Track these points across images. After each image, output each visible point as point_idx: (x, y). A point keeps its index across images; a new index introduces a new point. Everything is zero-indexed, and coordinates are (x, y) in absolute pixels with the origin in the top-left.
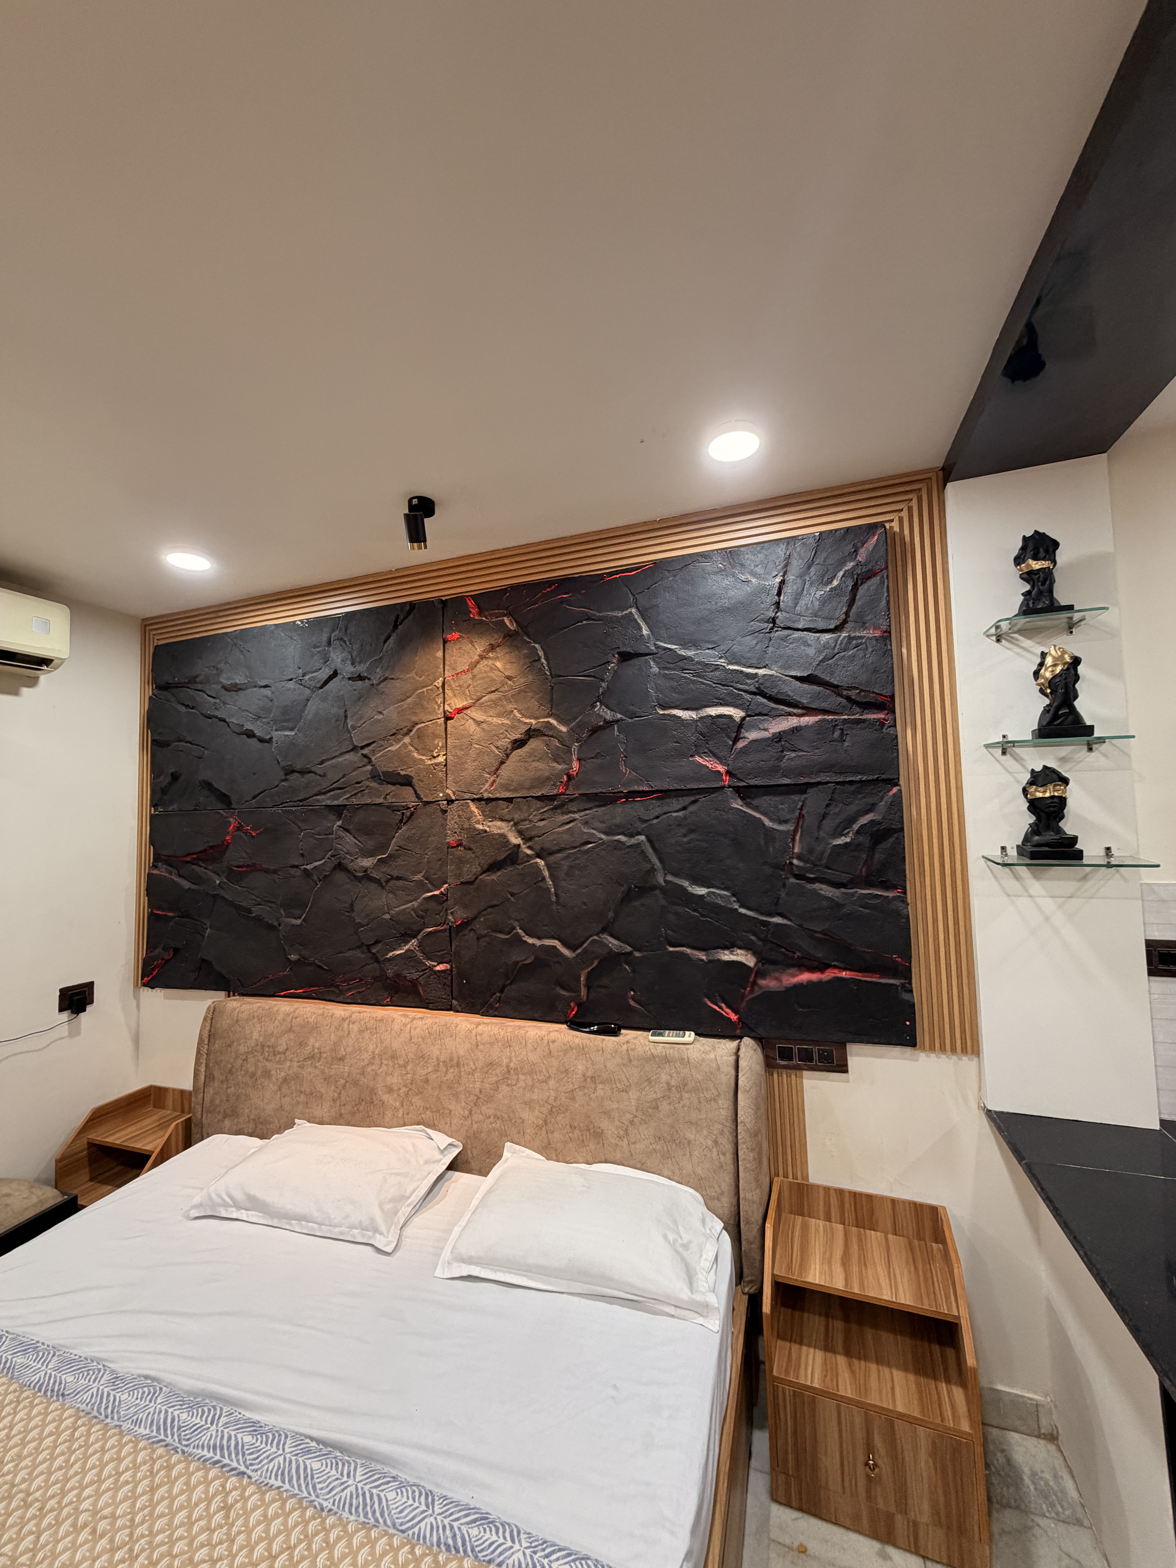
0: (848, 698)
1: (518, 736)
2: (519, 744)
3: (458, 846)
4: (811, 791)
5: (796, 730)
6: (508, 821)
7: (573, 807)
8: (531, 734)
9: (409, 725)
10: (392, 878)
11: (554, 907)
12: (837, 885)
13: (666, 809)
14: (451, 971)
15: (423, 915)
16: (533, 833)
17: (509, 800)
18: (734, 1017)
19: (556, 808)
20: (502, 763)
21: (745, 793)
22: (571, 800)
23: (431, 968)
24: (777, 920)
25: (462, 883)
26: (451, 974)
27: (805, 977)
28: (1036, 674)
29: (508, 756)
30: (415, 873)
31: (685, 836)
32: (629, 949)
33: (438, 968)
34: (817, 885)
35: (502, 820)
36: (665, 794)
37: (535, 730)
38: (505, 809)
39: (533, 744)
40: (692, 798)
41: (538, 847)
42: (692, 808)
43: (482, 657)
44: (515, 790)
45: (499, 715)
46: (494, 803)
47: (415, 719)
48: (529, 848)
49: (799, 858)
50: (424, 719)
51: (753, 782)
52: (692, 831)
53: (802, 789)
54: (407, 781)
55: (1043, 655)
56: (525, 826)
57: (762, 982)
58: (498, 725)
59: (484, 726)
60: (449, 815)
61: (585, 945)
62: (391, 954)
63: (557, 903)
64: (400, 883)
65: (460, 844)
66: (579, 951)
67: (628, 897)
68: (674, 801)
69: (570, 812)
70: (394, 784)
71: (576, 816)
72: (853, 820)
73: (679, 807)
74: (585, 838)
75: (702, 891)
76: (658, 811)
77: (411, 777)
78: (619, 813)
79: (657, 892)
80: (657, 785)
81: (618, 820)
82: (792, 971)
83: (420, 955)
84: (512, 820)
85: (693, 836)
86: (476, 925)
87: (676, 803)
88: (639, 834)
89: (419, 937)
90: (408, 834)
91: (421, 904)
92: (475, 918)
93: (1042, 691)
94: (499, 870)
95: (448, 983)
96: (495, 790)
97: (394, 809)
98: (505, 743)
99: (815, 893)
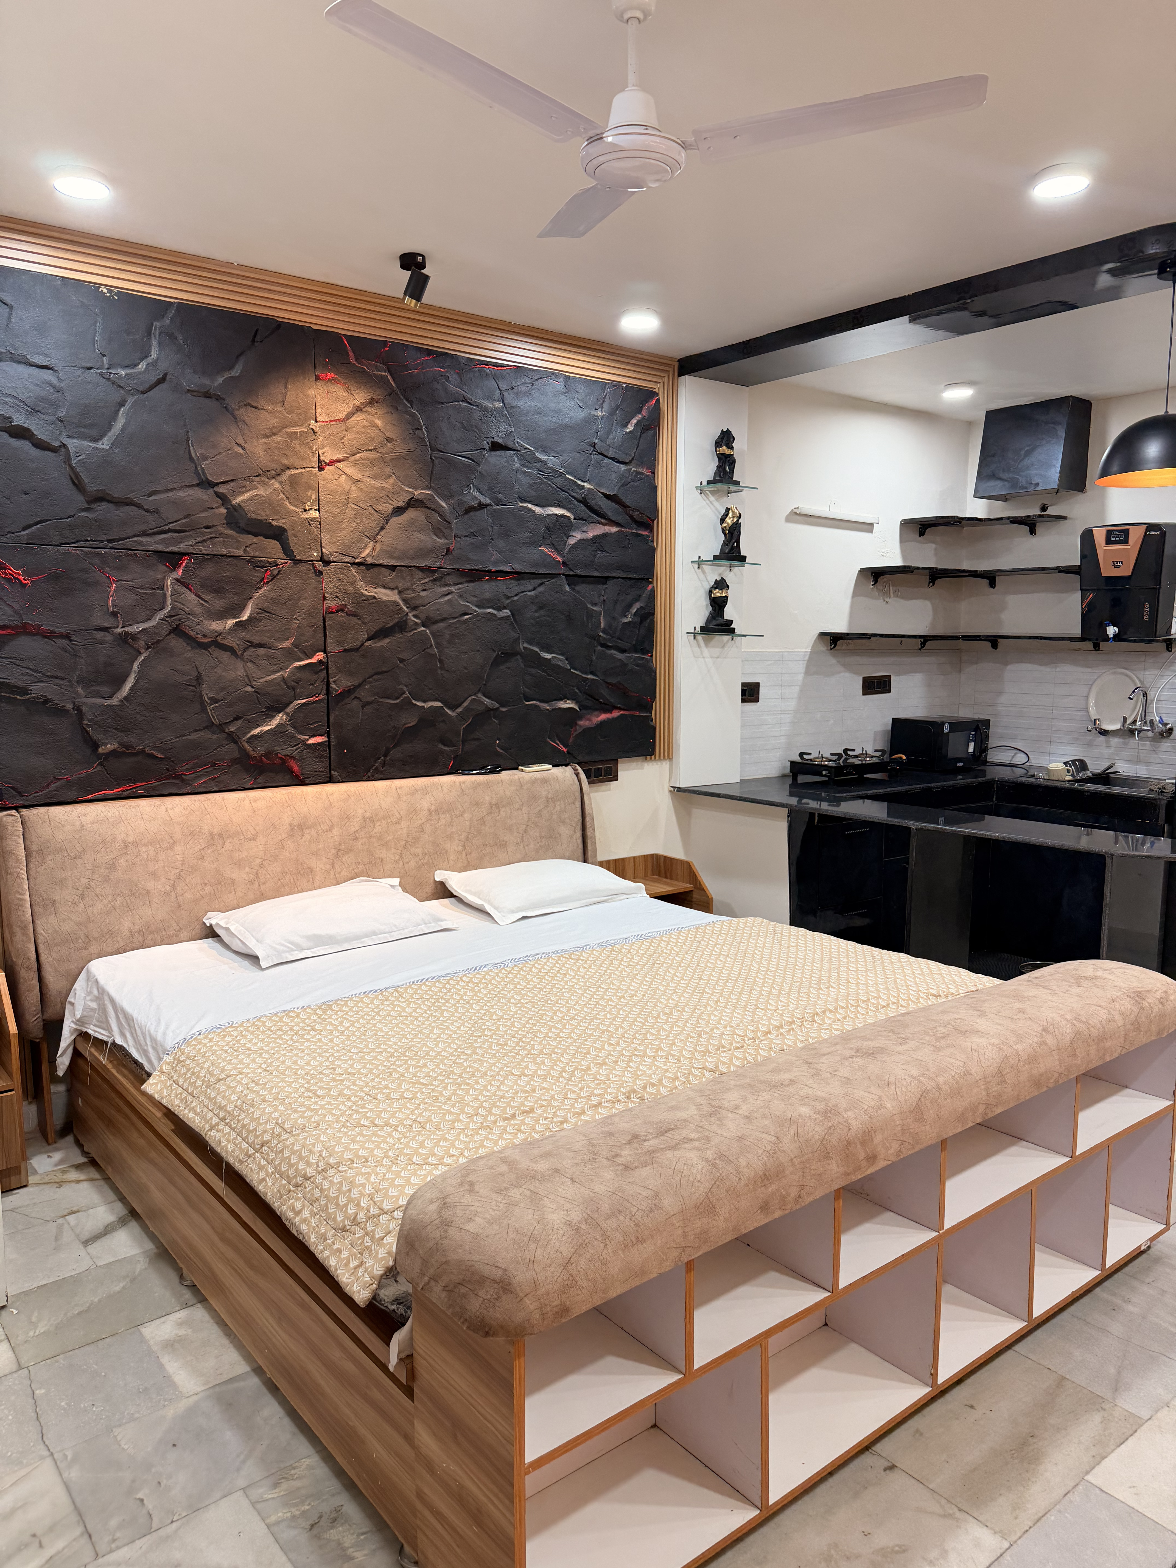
0: (631, 517)
1: (401, 504)
2: (399, 511)
3: (337, 611)
4: (610, 583)
5: (605, 535)
6: (392, 589)
7: (450, 580)
8: (413, 503)
9: (279, 468)
10: (252, 645)
11: (439, 671)
12: (623, 651)
13: (522, 588)
14: (329, 741)
15: (293, 687)
16: (418, 603)
17: (393, 568)
18: (565, 750)
19: (435, 580)
20: (382, 528)
21: (573, 580)
22: (449, 574)
23: (304, 742)
24: (590, 676)
25: (345, 651)
26: (329, 746)
27: (603, 717)
28: (722, 520)
29: (387, 521)
30: (280, 640)
31: (536, 611)
32: (497, 705)
33: (312, 741)
34: (613, 652)
35: (384, 587)
36: (519, 575)
37: (416, 500)
38: (389, 577)
39: (411, 514)
40: (539, 581)
41: (423, 616)
42: (541, 589)
43: (358, 409)
44: (398, 558)
45: (375, 477)
46: (376, 570)
47: (286, 462)
48: (415, 616)
49: (603, 632)
50: (297, 463)
51: (579, 572)
52: (541, 608)
53: (604, 580)
54: (278, 534)
55: (728, 510)
56: (410, 595)
57: (581, 723)
58: (378, 488)
59: (360, 485)
60: (325, 578)
61: (465, 704)
62: (256, 731)
63: (441, 668)
64: (262, 651)
65: (341, 609)
66: (459, 710)
67: (496, 662)
68: (527, 582)
69: (447, 585)
70: (256, 535)
71: (453, 589)
72: (630, 606)
73: (531, 588)
74: (463, 610)
75: (548, 656)
76: (516, 590)
77: (284, 530)
78: (487, 589)
79: (519, 657)
80: (518, 567)
81: (487, 595)
82: (596, 713)
83: (291, 730)
84: (397, 588)
85: (542, 612)
86: (362, 693)
87: (528, 585)
88: (505, 608)
89: (290, 709)
90: (273, 595)
91: (292, 673)
92: (360, 685)
93: (723, 531)
94: (386, 637)
95: (327, 754)
96: (378, 555)
97: (257, 565)
98: (388, 508)
99: (611, 655)
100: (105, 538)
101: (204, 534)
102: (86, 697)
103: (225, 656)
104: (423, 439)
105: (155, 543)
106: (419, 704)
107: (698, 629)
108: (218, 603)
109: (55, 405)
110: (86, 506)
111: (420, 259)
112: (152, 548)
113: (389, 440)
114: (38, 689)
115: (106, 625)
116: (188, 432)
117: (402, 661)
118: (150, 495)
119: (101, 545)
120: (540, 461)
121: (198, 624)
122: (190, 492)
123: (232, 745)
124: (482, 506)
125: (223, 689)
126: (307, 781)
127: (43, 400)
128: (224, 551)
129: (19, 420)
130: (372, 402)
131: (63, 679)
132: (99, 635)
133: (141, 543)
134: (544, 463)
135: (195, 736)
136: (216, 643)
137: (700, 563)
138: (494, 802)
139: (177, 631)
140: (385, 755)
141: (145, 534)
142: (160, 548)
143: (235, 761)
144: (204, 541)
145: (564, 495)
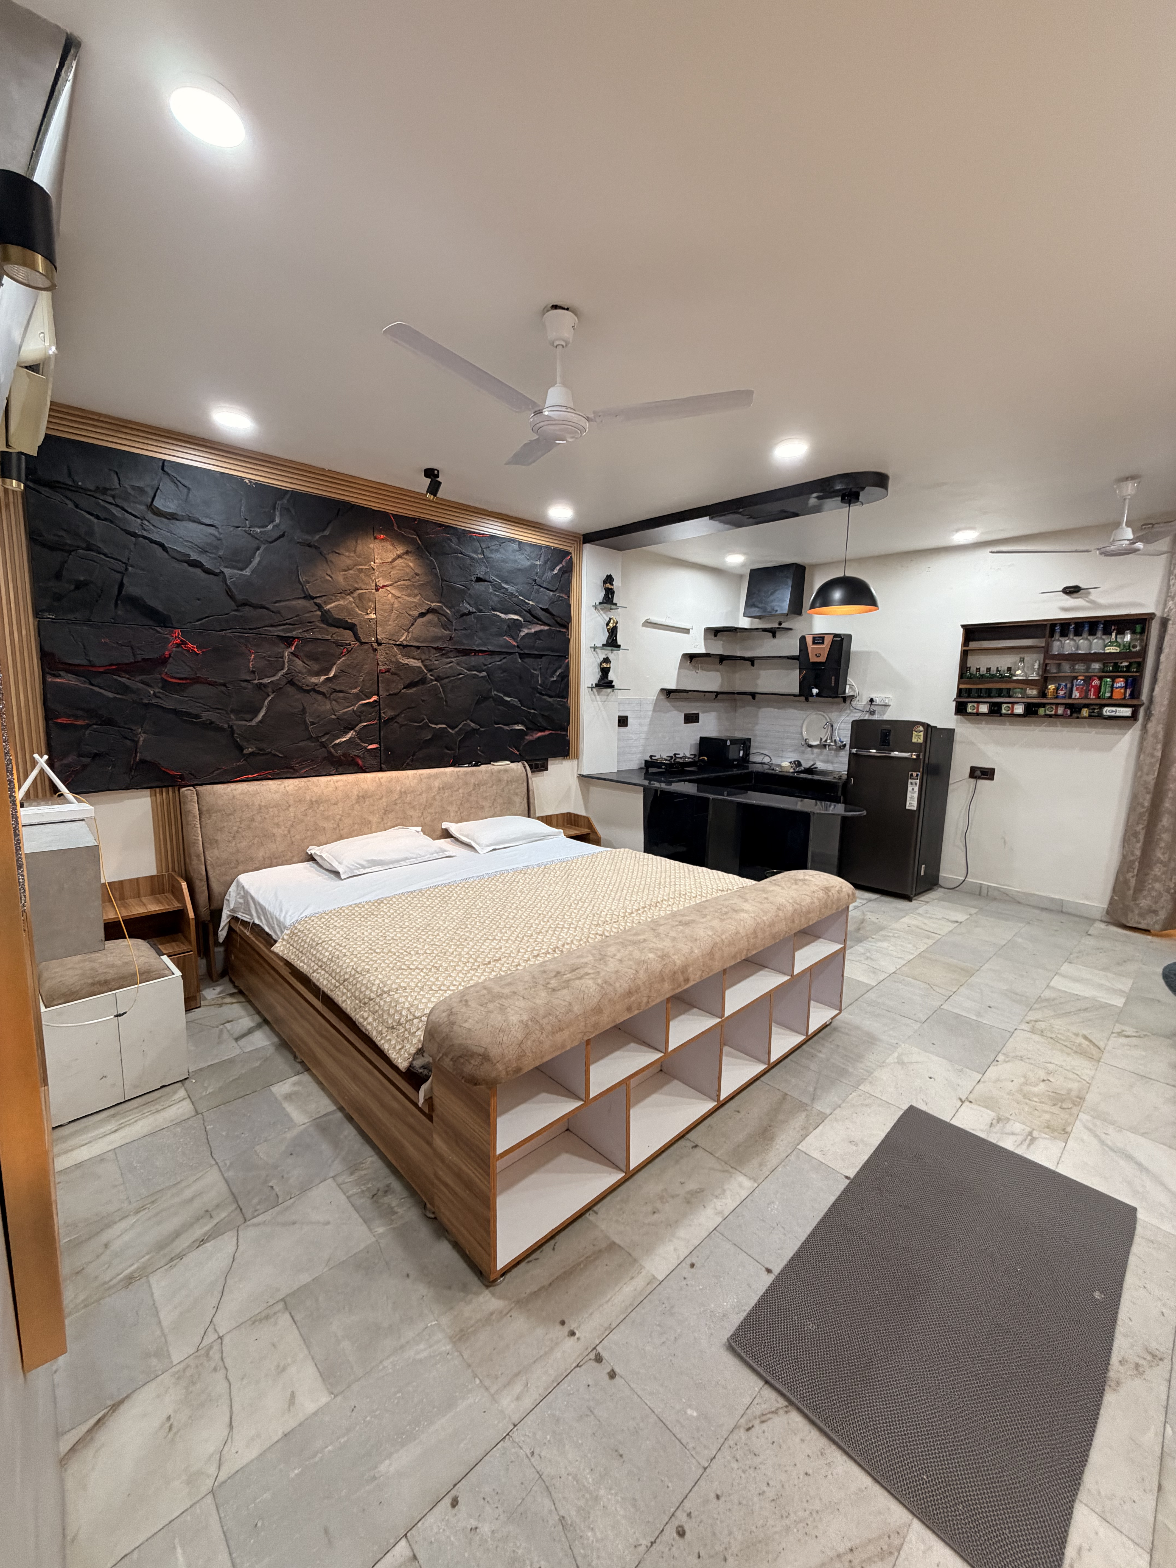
0: (556, 621)
1: (423, 611)
2: (422, 615)
3: (386, 672)
4: (544, 658)
5: (541, 631)
6: (418, 660)
7: (451, 654)
8: (430, 611)
9: (352, 589)
10: (335, 691)
11: (445, 708)
12: (550, 697)
13: (493, 660)
14: (380, 747)
15: (359, 716)
16: (433, 667)
17: (418, 647)
18: (518, 753)
19: (443, 654)
20: (413, 625)
21: (522, 656)
22: (451, 651)
23: (365, 748)
24: (532, 711)
25: (390, 695)
26: (380, 750)
27: (540, 734)
28: (607, 625)
29: (416, 620)
30: (351, 688)
31: (502, 673)
32: (479, 727)
33: (370, 747)
34: (545, 697)
35: (414, 658)
36: (492, 653)
37: (433, 609)
38: (416, 653)
39: (429, 617)
40: (503, 656)
41: (436, 675)
42: (504, 661)
43: (399, 557)
44: (422, 642)
45: (409, 596)
46: (409, 648)
47: (356, 586)
48: (431, 675)
49: (540, 685)
50: (363, 587)
51: (526, 651)
52: (505, 672)
53: (541, 656)
54: (352, 627)
55: (610, 619)
56: (427, 663)
57: (527, 737)
58: (410, 602)
59: (399, 600)
60: (379, 653)
61: (460, 726)
62: (337, 741)
63: (447, 705)
64: (341, 695)
65: (388, 671)
66: (456, 730)
67: (478, 702)
68: (496, 656)
69: (450, 658)
70: (338, 627)
71: (453, 660)
72: (555, 671)
73: (498, 660)
74: (460, 672)
75: (508, 699)
76: (490, 661)
77: (355, 625)
78: (473, 660)
79: (491, 699)
80: (491, 648)
81: (473, 664)
82: (535, 732)
83: (358, 741)
84: (421, 659)
85: (505, 674)
86: (400, 720)
87: (497, 658)
88: (484, 671)
89: (357, 729)
90: (348, 662)
91: (358, 707)
92: (398, 715)
93: (608, 631)
94: (414, 687)
95: (379, 755)
96: (410, 640)
97: (338, 645)
98: (416, 613)
99: (545, 699)
100: (248, 627)
101: (308, 626)
102: (236, 720)
103: (320, 697)
104: (436, 574)
105: (278, 631)
106: (433, 726)
107: (594, 685)
108: (316, 667)
109: (217, 548)
110: (236, 608)
111: (436, 472)
112: (276, 634)
113: (417, 574)
114: (206, 716)
115: (248, 678)
116: (298, 567)
117: (423, 701)
118: (276, 602)
119: (245, 631)
120: (504, 588)
121: (304, 678)
122: (300, 601)
123: (323, 749)
124: (470, 613)
125: (319, 716)
126: (367, 770)
127: (209, 544)
128: (320, 637)
129: (194, 556)
130: (407, 553)
131: (222, 709)
132: (244, 684)
133: (270, 631)
134: (507, 589)
135: (302, 744)
136: (314, 690)
137: (595, 648)
138: (477, 783)
139: (291, 683)
140: (413, 756)
141: (272, 626)
142: (282, 634)
143: (324, 759)
144: (307, 630)
145: (518, 608)
